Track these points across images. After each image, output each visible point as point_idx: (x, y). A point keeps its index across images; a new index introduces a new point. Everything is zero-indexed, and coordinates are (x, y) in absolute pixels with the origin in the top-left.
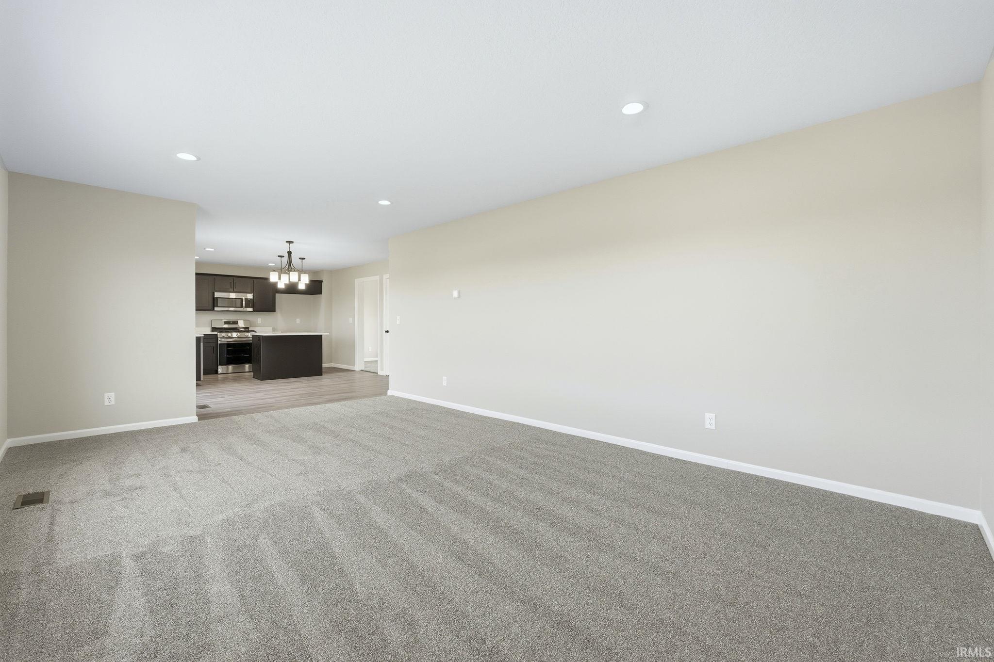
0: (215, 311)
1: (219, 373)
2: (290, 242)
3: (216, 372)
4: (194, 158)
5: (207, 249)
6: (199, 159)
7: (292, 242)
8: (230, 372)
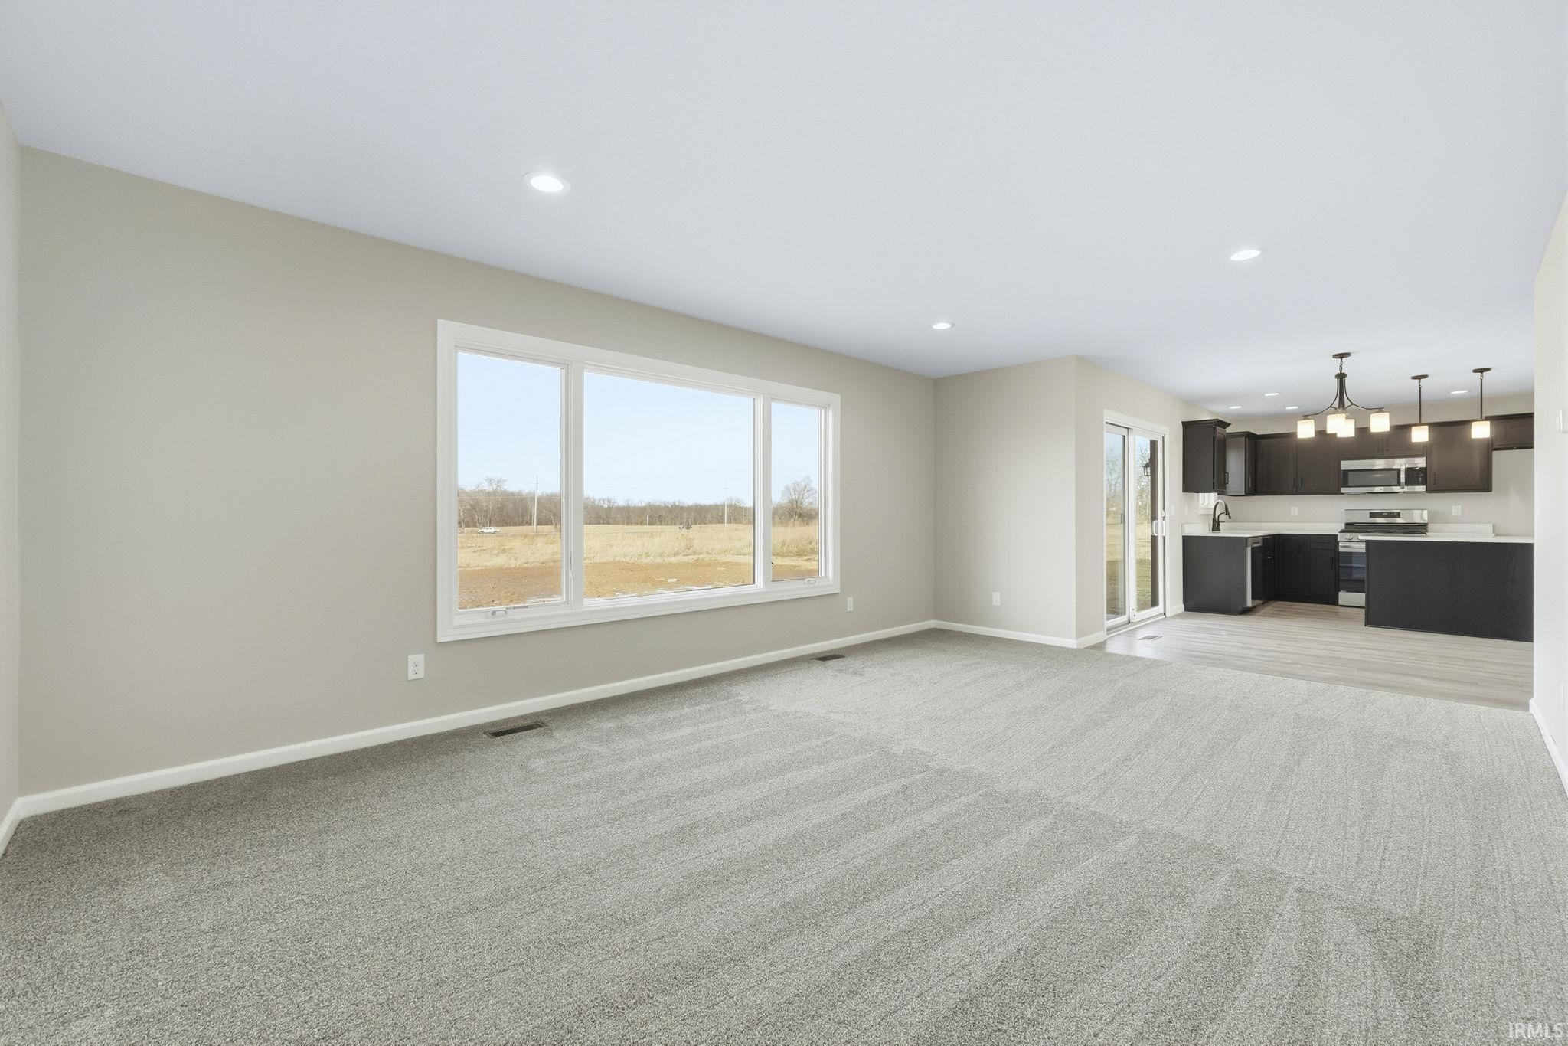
0: (1343, 494)
2: (1341, 356)
3: (1335, 602)
4: (948, 326)
5: (1267, 395)
6: (953, 325)
7: (1347, 355)
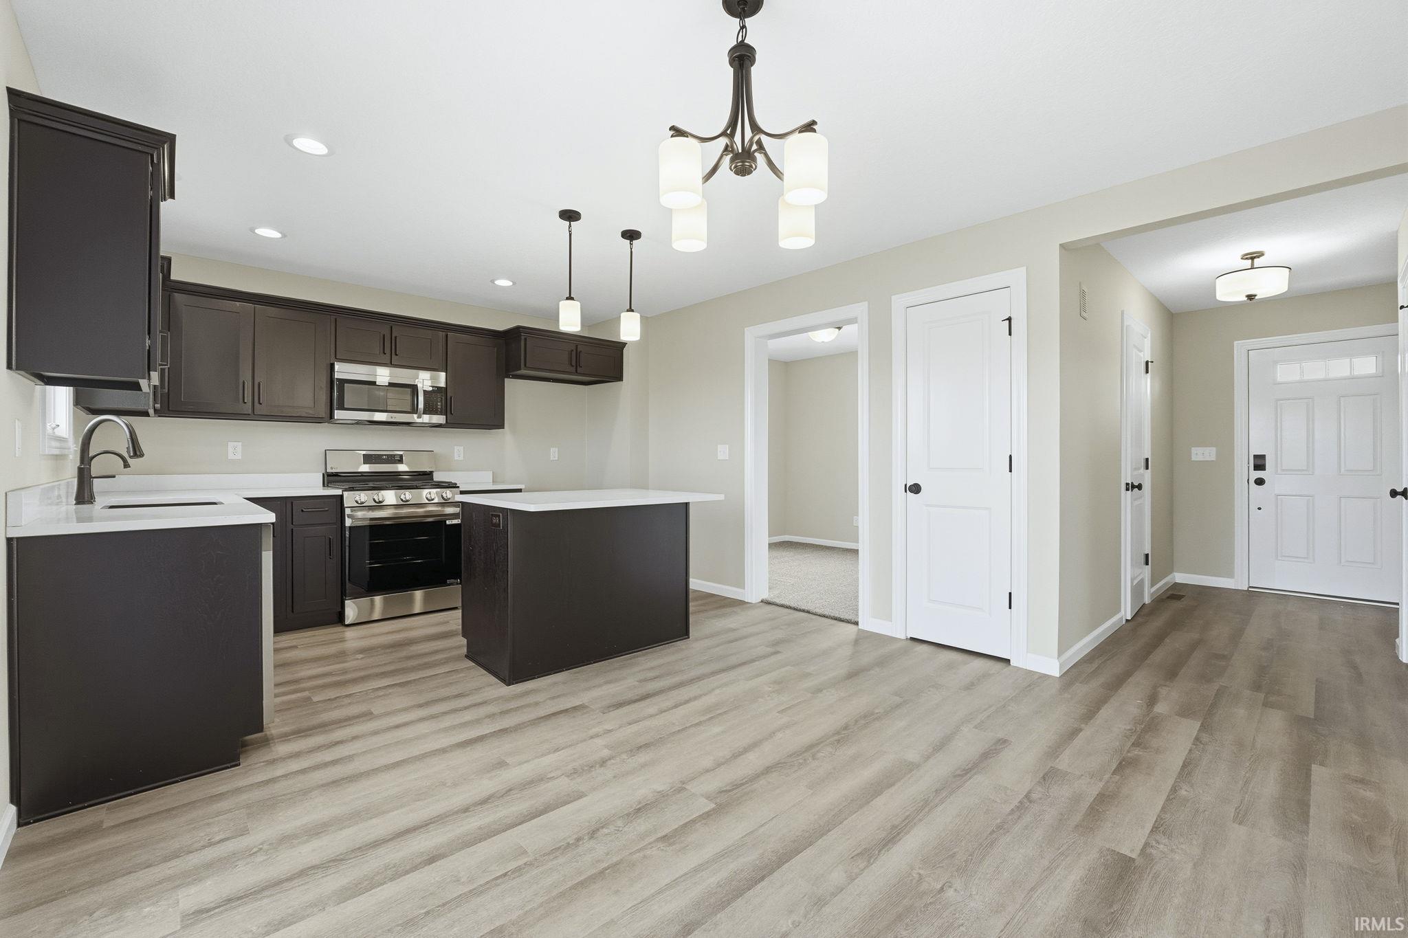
0: (336, 423)
1: (347, 622)
3: (340, 619)
8: (376, 616)
